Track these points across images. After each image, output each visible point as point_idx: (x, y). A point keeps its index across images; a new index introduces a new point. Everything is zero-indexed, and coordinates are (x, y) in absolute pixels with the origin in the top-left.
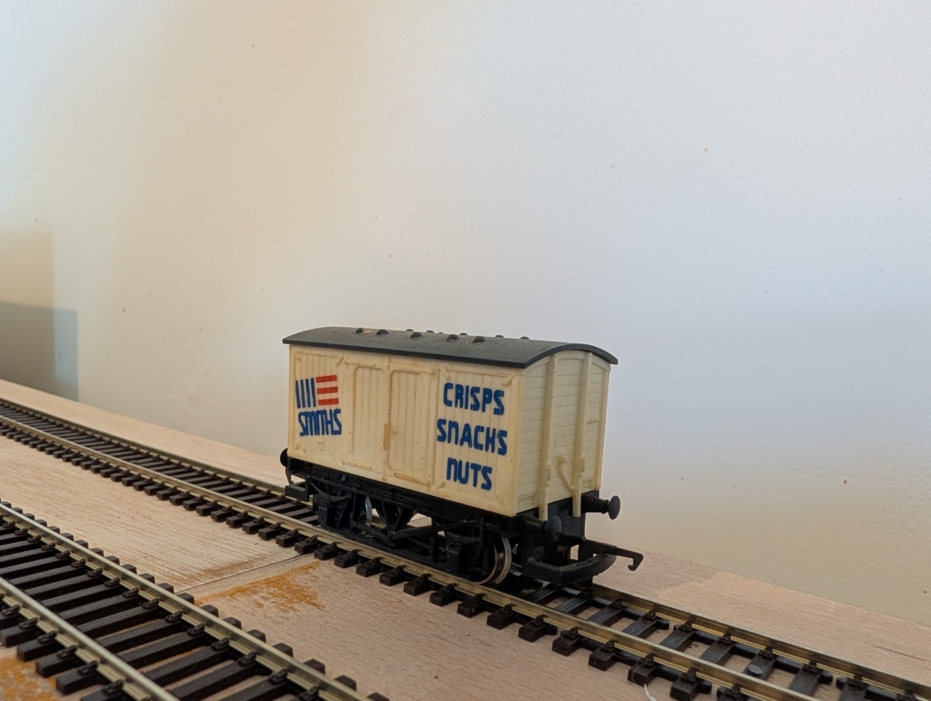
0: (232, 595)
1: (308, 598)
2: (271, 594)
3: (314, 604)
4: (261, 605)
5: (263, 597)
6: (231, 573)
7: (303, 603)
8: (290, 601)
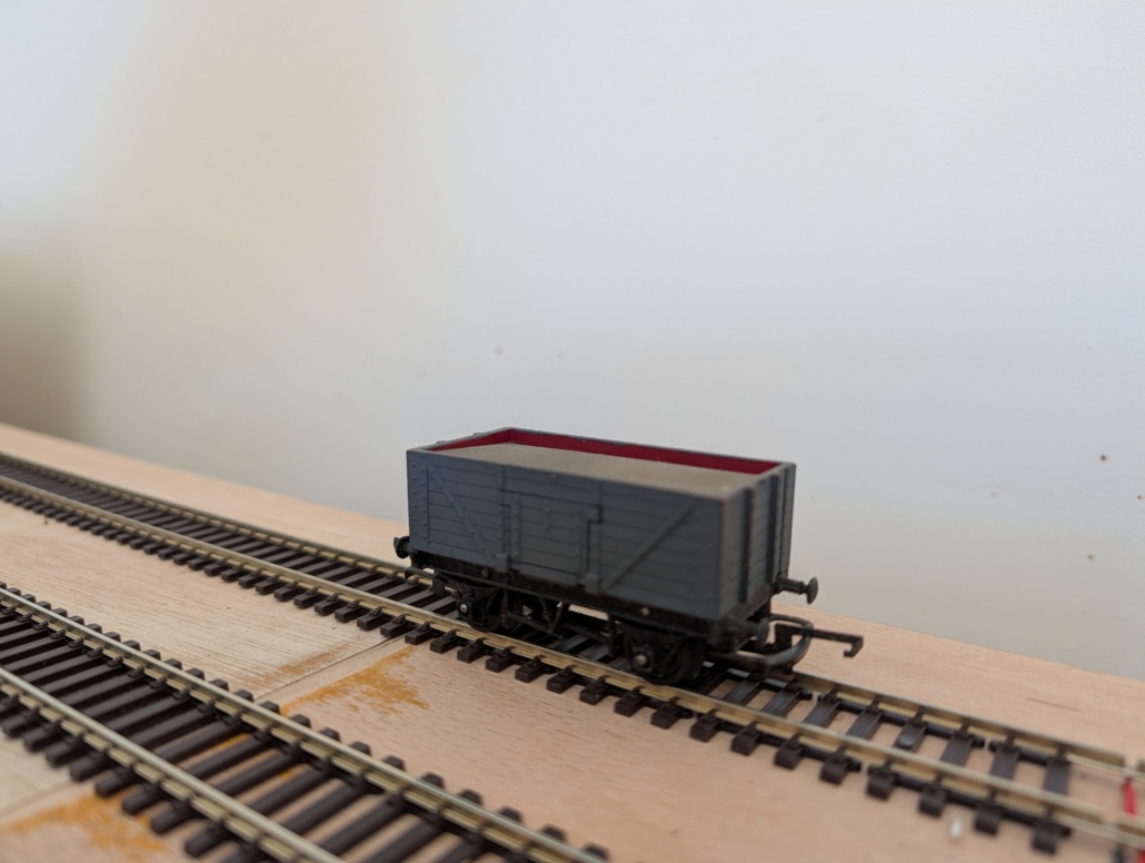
0: (321, 697)
1: (408, 696)
2: (364, 693)
3: (416, 703)
4: (356, 708)
5: (357, 698)
6: (313, 668)
7: (403, 701)
8: (389, 701)
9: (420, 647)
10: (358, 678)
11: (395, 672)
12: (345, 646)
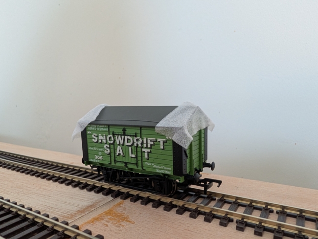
0: (93, 222)
1: (126, 219)
2: (109, 219)
3: (130, 222)
4: (107, 225)
5: (107, 221)
6: (89, 211)
7: (124, 221)
8: (119, 222)
9: (126, 200)
10: (107, 213)
11: (119, 210)
12: (99, 201)
